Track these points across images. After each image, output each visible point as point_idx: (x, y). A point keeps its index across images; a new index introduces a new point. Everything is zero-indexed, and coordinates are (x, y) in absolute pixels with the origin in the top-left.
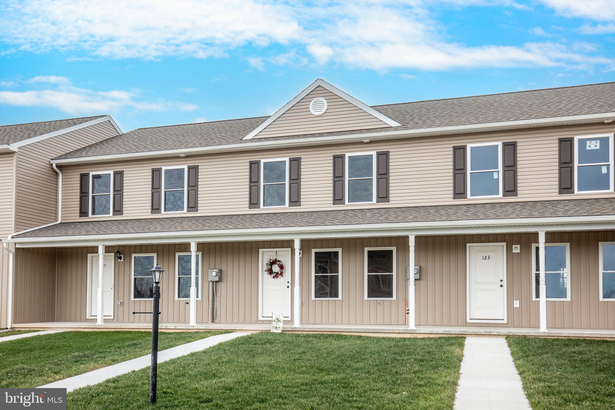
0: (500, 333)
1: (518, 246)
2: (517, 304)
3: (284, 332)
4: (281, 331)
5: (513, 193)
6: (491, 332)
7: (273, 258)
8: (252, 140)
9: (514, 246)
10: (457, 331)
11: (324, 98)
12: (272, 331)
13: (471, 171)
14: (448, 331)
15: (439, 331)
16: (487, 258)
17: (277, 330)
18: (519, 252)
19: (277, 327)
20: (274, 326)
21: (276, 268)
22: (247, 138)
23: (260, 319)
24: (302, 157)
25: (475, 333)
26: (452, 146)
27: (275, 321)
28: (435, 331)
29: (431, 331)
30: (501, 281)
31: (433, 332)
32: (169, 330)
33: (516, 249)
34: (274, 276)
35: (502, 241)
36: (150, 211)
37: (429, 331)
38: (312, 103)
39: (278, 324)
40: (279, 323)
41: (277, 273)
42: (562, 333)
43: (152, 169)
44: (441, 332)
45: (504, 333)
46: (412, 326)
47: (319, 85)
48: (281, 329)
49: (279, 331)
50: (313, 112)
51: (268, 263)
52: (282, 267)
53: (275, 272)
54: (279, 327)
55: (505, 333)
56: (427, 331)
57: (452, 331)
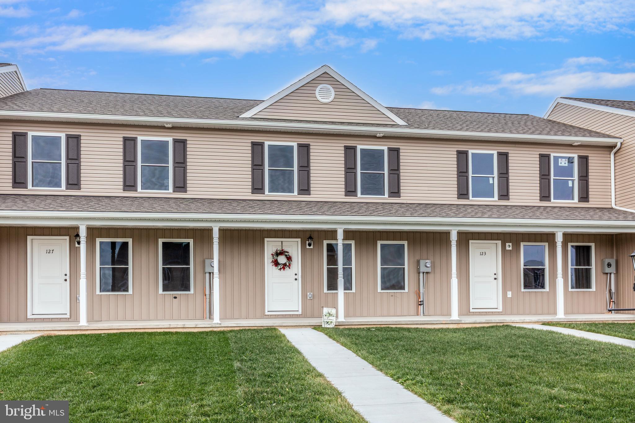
0: (532, 320)
1: (511, 244)
2: (509, 294)
3: (337, 327)
4: (334, 325)
5: (506, 197)
6: (525, 320)
7: (280, 248)
8: (252, 119)
9: (507, 244)
10: (497, 320)
11: (331, 86)
12: (323, 326)
13: (472, 174)
14: (489, 320)
15: (482, 320)
16: (484, 254)
17: (329, 324)
18: (511, 249)
19: (328, 322)
20: (325, 321)
21: (282, 260)
22: (243, 116)
23: (266, 314)
24: (311, 144)
25: (512, 322)
26: (456, 150)
27: (326, 316)
28: (478, 320)
29: (475, 321)
30: (495, 274)
31: (476, 321)
32: (187, 329)
33: (509, 247)
34: (282, 267)
35: (498, 240)
36: (122, 187)
37: (473, 321)
38: (318, 89)
39: (329, 318)
40: (331, 318)
41: (285, 265)
42: (577, 318)
43: (124, 137)
44: (484, 321)
45: (534, 320)
46: (455, 316)
47: (326, 72)
48: (334, 323)
49: (332, 326)
50: (319, 98)
51: (273, 253)
52: (289, 258)
53: (281, 264)
54: (331, 322)
55: (536, 320)
56: (471, 321)
57: (493, 320)
